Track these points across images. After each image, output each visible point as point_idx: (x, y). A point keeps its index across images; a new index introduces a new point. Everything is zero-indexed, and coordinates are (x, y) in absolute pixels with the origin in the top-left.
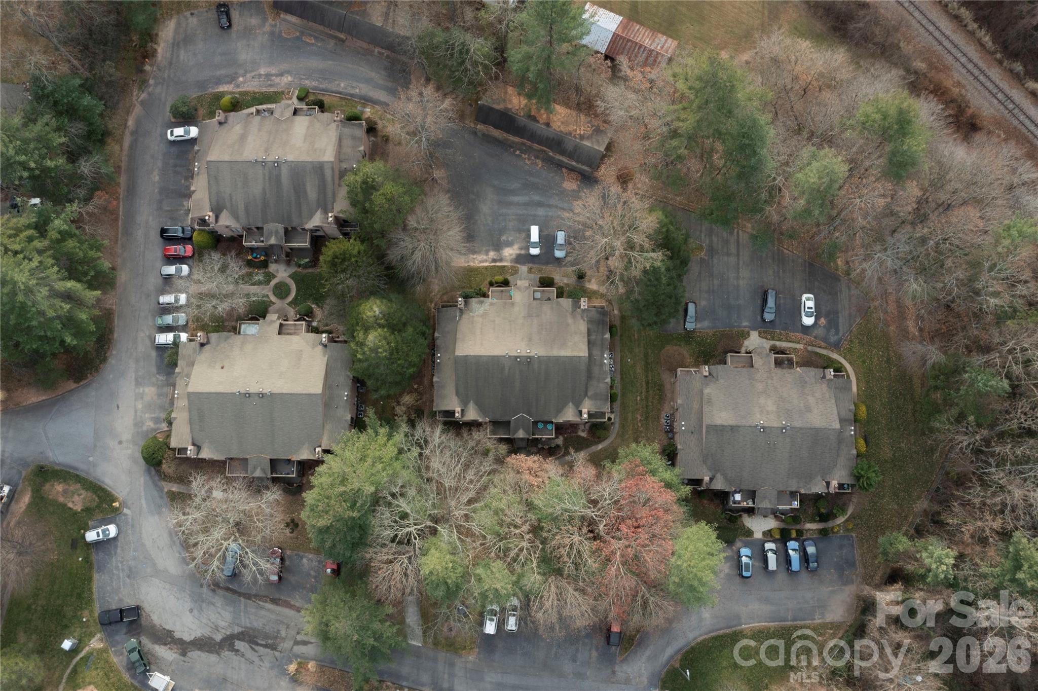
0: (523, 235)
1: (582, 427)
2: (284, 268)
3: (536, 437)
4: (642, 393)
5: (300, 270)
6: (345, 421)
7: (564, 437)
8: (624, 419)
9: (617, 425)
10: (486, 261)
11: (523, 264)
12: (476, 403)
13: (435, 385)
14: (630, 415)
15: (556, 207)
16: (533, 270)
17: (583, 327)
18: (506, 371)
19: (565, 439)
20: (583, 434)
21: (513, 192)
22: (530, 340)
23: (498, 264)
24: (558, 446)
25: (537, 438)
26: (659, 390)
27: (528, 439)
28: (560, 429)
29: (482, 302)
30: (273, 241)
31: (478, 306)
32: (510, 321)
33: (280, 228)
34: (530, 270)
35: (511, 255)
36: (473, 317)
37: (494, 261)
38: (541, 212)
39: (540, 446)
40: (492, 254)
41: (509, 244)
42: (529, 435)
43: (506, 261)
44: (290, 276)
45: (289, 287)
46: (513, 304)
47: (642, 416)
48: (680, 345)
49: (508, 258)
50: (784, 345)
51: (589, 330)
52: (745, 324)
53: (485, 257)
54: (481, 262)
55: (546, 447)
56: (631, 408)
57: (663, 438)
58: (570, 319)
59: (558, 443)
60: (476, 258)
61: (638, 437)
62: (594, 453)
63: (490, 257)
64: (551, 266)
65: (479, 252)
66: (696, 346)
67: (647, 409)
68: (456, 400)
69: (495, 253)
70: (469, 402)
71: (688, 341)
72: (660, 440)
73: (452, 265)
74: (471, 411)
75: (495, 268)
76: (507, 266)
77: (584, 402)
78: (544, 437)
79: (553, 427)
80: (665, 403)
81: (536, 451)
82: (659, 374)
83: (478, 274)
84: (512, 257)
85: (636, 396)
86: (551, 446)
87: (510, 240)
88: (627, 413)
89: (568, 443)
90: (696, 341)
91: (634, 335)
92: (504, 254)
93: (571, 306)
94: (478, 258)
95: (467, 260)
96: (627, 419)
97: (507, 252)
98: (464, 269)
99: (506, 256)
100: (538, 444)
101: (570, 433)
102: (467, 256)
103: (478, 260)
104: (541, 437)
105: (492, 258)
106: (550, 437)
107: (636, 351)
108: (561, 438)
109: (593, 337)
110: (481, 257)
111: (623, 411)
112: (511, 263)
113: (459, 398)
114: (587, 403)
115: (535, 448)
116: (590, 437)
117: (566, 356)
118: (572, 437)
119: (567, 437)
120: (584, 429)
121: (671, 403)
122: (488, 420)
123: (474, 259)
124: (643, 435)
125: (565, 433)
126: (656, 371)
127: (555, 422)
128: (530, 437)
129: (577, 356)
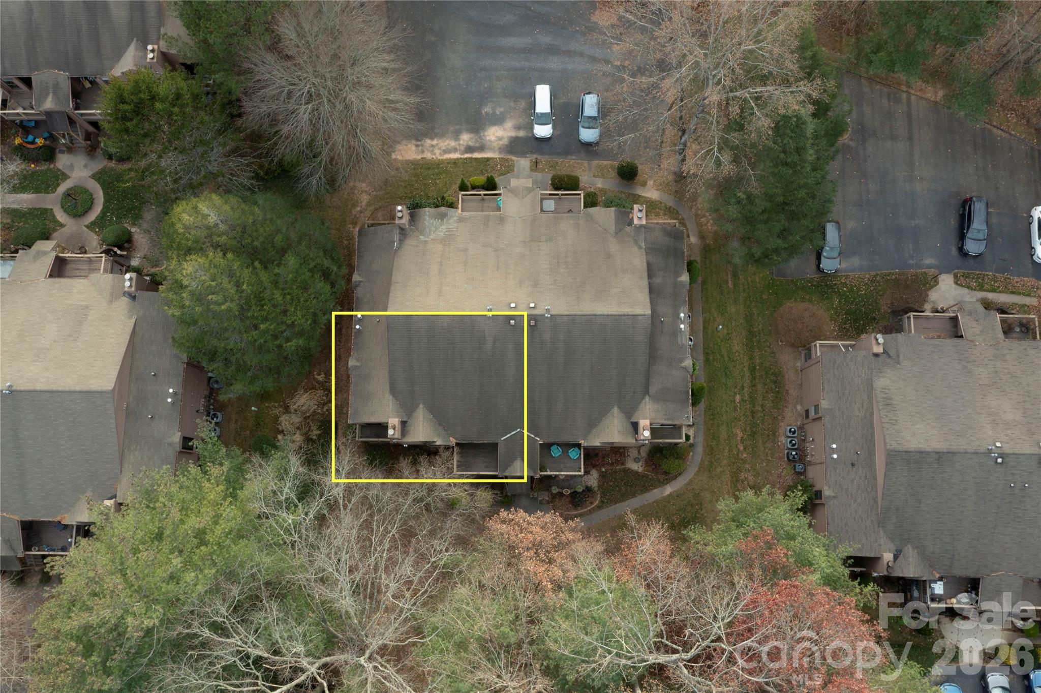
0: (523, 104)
1: (634, 453)
2: (83, 162)
3: (549, 473)
4: (743, 388)
5: (112, 164)
6: (170, 445)
7: (599, 471)
8: (712, 437)
9: (700, 449)
10: (455, 150)
11: (523, 154)
12: (431, 409)
13: (353, 374)
14: (723, 429)
15: (581, 54)
16: (540, 166)
17: (638, 260)
18: (489, 346)
19: (603, 476)
20: (636, 467)
21: (505, 30)
22: (536, 284)
23: (476, 155)
24: (588, 489)
25: (550, 476)
26: (775, 382)
27: (532, 478)
28: (592, 456)
29: (443, 216)
30: (49, 104)
31: (436, 222)
32: (496, 250)
33: (63, 78)
34: (535, 166)
35: (500, 139)
36: (426, 242)
37: (469, 149)
38: (554, 63)
39: (555, 490)
40: (466, 138)
41: (498, 120)
42: (534, 469)
43: (492, 150)
44: (94, 177)
45: (91, 195)
46: (502, 220)
47: (744, 431)
48: (810, 301)
49: (495, 144)
50: (1003, 298)
51: (649, 265)
52: (929, 261)
53: (453, 144)
54: (446, 151)
55: (567, 492)
56: (725, 417)
57: (784, 472)
58: (614, 246)
59: (589, 484)
60: (437, 145)
61: (739, 470)
62: (657, 502)
63: (461, 142)
64: (574, 157)
65: (442, 135)
66: (839, 301)
67: (753, 417)
68: (391, 402)
69: (472, 135)
70: (417, 407)
71: (826, 293)
72: (779, 476)
73: (393, 156)
74: (421, 423)
75: (471, 162)
76: (493, 158)
77: (642, 405)
78: (563, 473)
79: (580, 454)
80: (786, 407)
81: (547, 498)
82: (773, 353)
83: (440, 174)
84: (501, 143)
85: (733, 394)
86: (577, 489)
87: (498, 113)
88: (718, 426)
89: (607, 483)
90: (839, 292)
91: (727, 282)
92: (488, 138)
93: (613, 222)
94: (440, 146)
95: (420, 148)
96: (719, 437)
97: (494, 134)
98: (415, 164)
99: (490, 141)
100: (551, 487)
101: (612, 464)
102: (420, 141)
103: (439, 149)
104: (557, 473)
105: (465, 144)
106: (574, 473)
107: (732, 309)
108: (595, 474)
109: (658, 280)
110: (446, 144)
111: (711, 422)
112: (500, 153)
113: (397, 399)
114: (648, 407)
115: (546, 493)
116: (649, 471)
117: (608, 315)
118: (616, 472)
119: (606, 472)
120: (639, 457)
121: (799, 407)
122: (455, 441)
123: (433, 146)
124: (747, 466)
125: (603, 465)
126: (769, 347)
127: (586, 445)
128: (536, 473)
129: (628, 315)
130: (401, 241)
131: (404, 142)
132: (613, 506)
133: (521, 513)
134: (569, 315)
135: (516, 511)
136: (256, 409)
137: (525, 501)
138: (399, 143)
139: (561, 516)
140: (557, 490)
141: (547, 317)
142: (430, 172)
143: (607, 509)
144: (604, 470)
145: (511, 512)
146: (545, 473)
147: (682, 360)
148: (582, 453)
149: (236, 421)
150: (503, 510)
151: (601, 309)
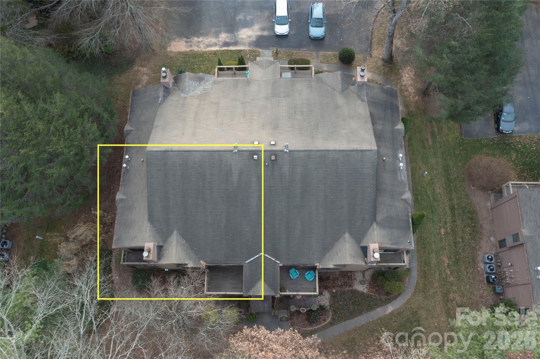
0: (267, 14)
1: (359, 277)
3: (288, 293)
4: (446, 223)
7: (331, 292)
8: (424, 263)
9: (415, 273)
10: (216, 45)
11: (266, 47)
12: (183, 235)
13: (119, 206)
14: (433, 256)
16: (279, 55)
18: (235, 178)
19: (333, 296)
20: (362, 288)
23: (232, 48)
24: (322, 308)
25: (288, 296)
26: (471, 219)
27: (273, 297)
29: (201, 80)
32: (243, 103)
34: (276, 55)
35: (250, 37)
37: (226, 44)
39: (293, 308)
40: (224, 37)
41: (247, 24)
42: (275, 290)
43: (244, 44)
46: (248, 82)
47: (450, 258)
48: (494, 155)
49: (246, 41)
53: (214, 40)
54: (208, 46)
55: (304, 310)
56: (434, 246)
57: (485, 293)
58: (340, 100)
59: (322, 303)
60: (202, 41)
61: (448, 292)
62: (380, 319)
63: (220, 39)
64: (305, 49)
65: (206, 35)
66: (516, 156)
67: (456, 247)
68: (149, 229)
69: (228, 35)
70: (172, 233)
71: (505, 149)
72: (482, 297)
73: (168, 50)
74: (175, 247)
75: (227, 53)
76: (245, 50)
77: (370, 231)
78: (300, 293)
79: (315, 276)
80: (481, 238)
81: (286, 316)
82: (467, 195)
83: (204, 61)
84: (250, 39)
85: (439, 227)
86: (312, 308)
87: (248, 19)
88: (429, 254)
89: (337, 302)
90: (516, 149)
91: (428, 140)
92: (240, 36)
93: (340, 82)
94: (204, 42)
95: (189, 43)
96: (430, 263)
97: (245, 34)
98: (185, 54)
99: (242, 39)
100: (289, 306)
101: (341, 286)
102: (189, 38)
103: (203, 44)
104: (296, 293)
105: (223, 40)
106: (310, 293)
107: (433, 161)
108: (327, 294)
109: (379, 127)
110: (209, 40)
111: (423, 251)
112: (249, 46)
113: (154, 227)
114: (376, 232)
115: (286, 311)
116: (373, 292)
117: (339, 151)
118: (344, 293)
119: (336, 293)
120: (364, 280)
121: (492, 239)
122: (205, 264)
123: (199, 42)
124: (454, 288)
125: (334, 287)
126: (464, 191)
127: (321, 267)
128: (277, 293)
129: (357, 151)
130: (165, 97)
131: (177, 40)
132: (343, 323)
133: (263, 330)
134: (305, 151)
135: (259, 328)
136: (41, 238)
137: (267, 319)
138: (174, 40)
139: (299, 332)
140: (295, 309)
141: (286, 152)
142: (196, 60)
143: (338, 326)
144: (334, 291)
145: (253, 329)
146: (285, 293)
147: (402, 194)
148: (317, 275)
149: (24, 248)
150: (246, 327)
151: (332, 145)
